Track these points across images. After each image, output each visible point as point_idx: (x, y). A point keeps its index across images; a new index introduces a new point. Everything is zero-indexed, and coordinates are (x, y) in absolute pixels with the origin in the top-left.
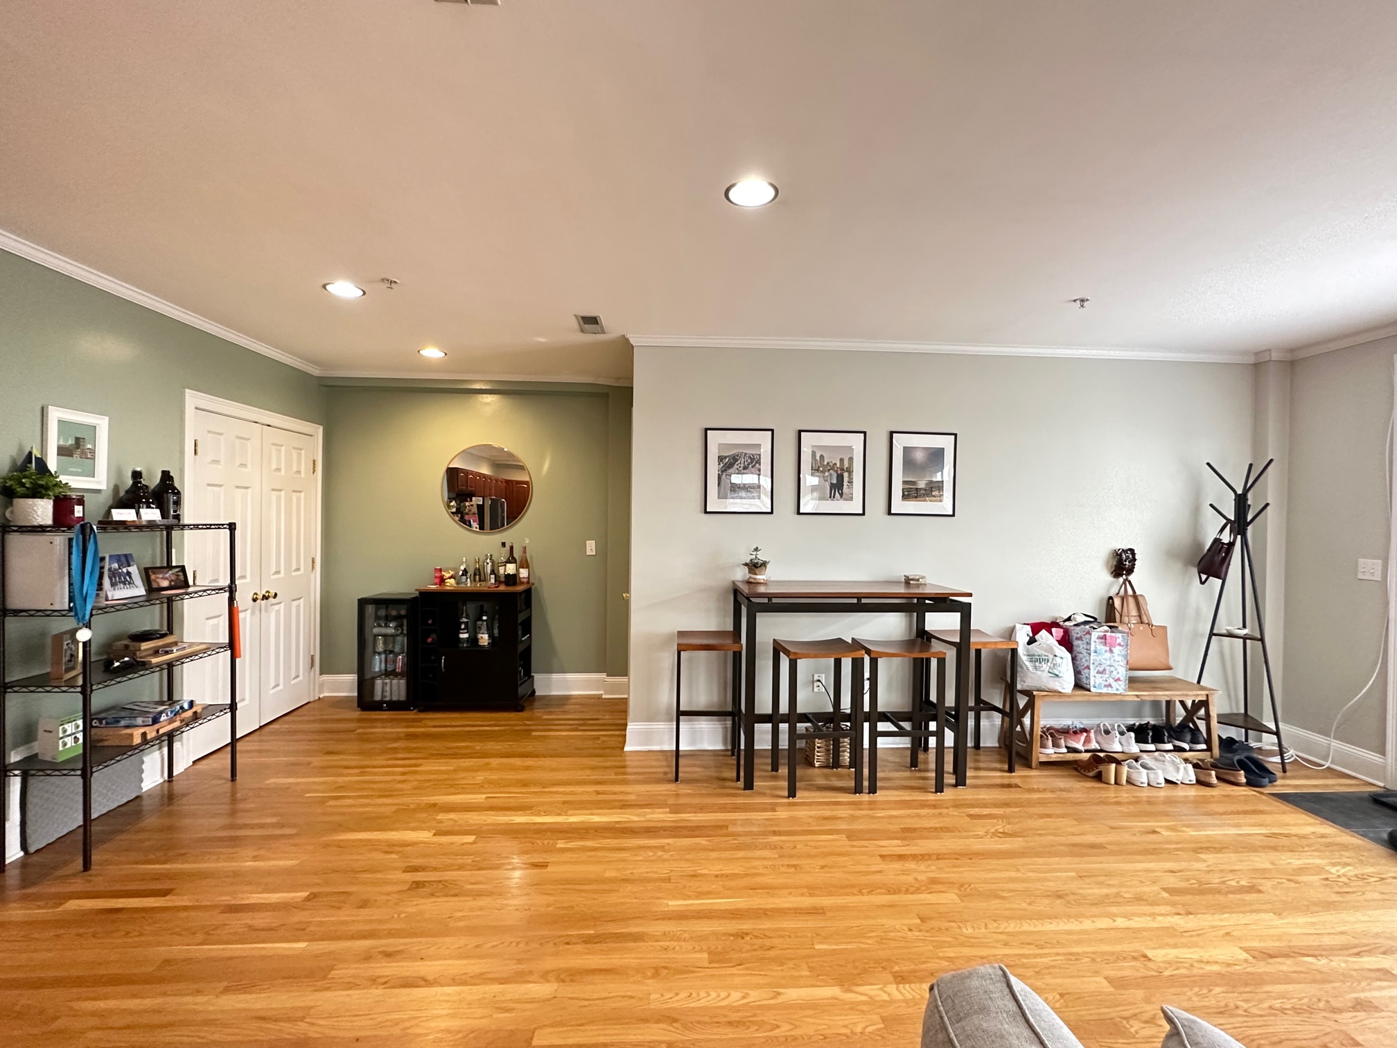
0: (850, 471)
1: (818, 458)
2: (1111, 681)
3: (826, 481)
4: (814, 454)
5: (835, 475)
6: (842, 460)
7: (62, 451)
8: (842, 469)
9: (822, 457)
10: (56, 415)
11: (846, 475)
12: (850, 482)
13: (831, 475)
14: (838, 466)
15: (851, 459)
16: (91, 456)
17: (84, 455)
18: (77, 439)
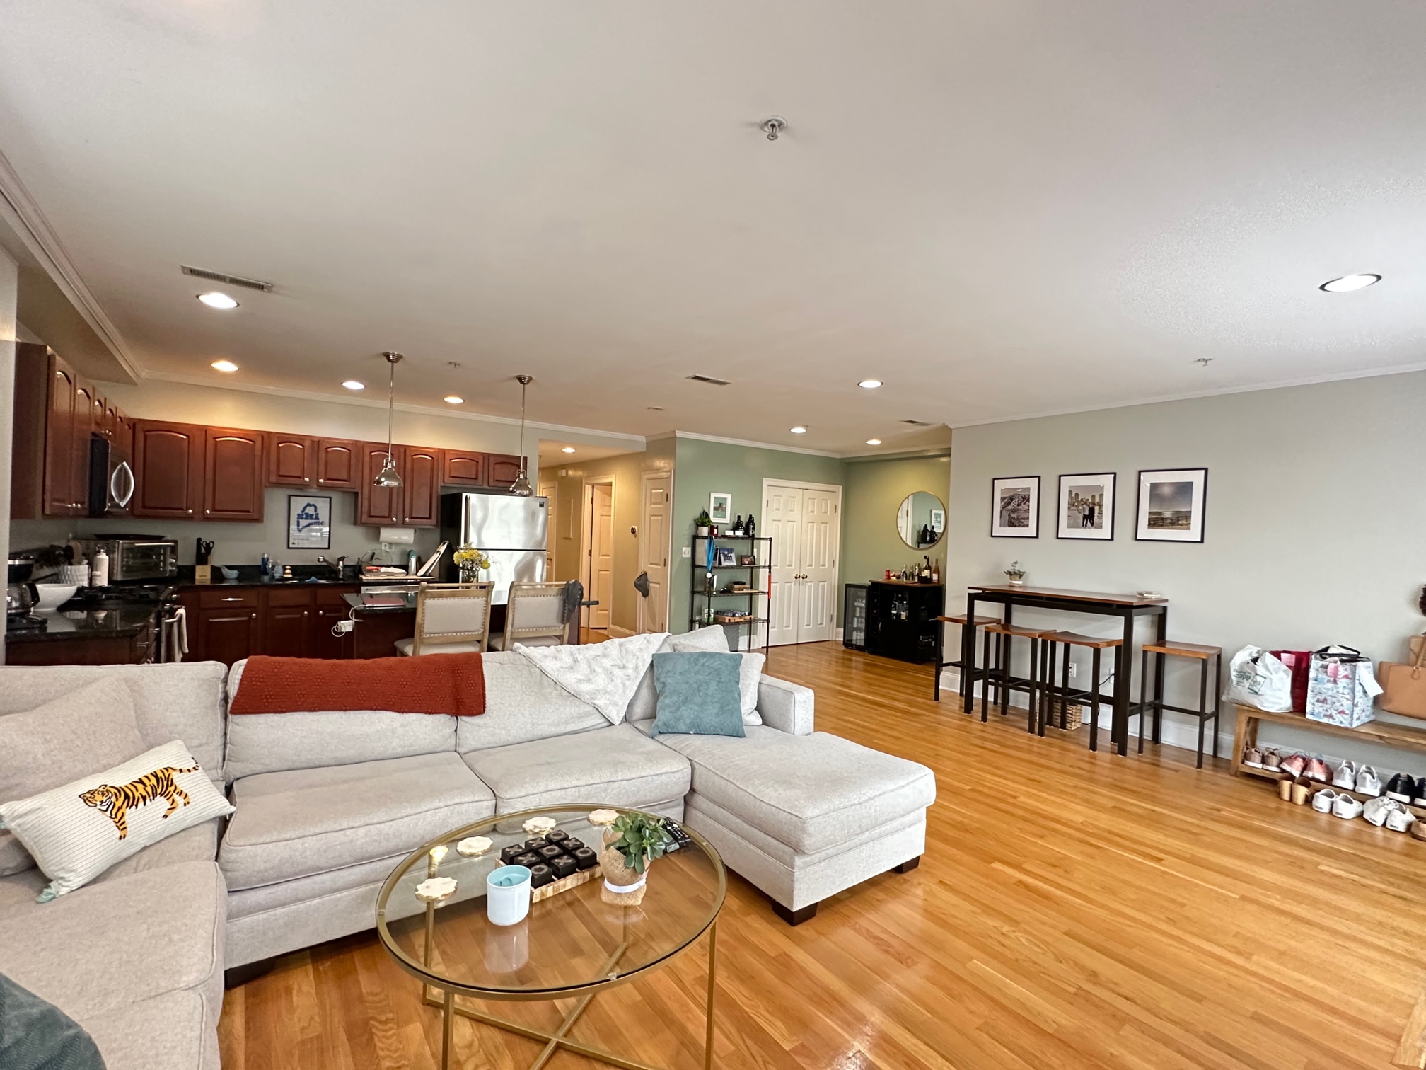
0: (1100, 505)
1: (1074, 495)
2: (1334, 713)
3: (1080, 513)
4: (1070, 492)
5: (1087, 509)
6: (1093, 497)
7: (715, 509)
8: (1094, 504)
9: (1077, 494)
10: (713, 495)
11: (1096, 508)
12: (1101, 513)
13: (1084, 508)
14: (1090, 501)
15: (1101, 496)
16: (724, 510)
17: (722, 510)
18: (720, 504)
